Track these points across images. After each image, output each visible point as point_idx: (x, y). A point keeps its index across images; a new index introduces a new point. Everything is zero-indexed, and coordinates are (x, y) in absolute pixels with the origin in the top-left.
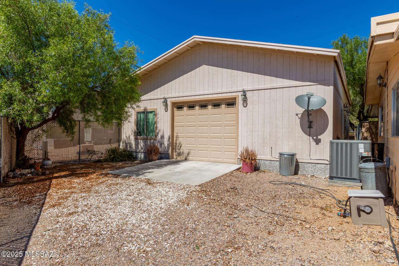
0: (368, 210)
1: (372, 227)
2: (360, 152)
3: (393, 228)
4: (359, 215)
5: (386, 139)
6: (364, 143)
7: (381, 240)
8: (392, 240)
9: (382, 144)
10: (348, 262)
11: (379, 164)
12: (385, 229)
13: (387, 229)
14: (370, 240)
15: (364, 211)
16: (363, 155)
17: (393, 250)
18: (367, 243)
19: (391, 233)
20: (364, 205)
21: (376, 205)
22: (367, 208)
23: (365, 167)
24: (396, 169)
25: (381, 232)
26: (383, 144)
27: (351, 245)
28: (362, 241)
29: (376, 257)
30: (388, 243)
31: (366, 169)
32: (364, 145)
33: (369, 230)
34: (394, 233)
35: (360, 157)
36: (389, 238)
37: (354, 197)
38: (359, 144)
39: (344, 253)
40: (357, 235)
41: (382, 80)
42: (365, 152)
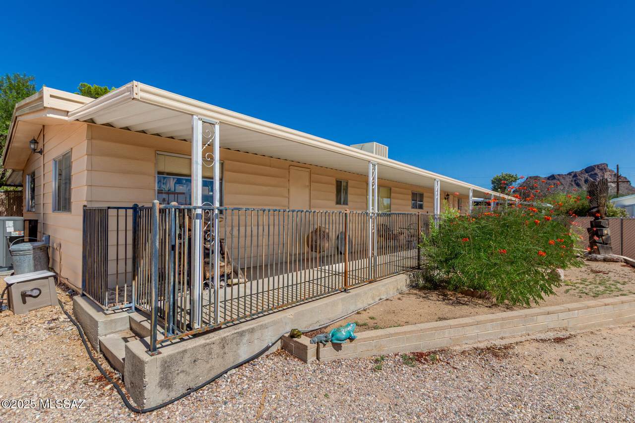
0: (35, 293)
1: (41, 310)
2: (8, 231)
3: (64, 304)
4: (24, 302)
5: (42, 215)
6: (14, 220)
7: (55, 317)
8: (66, 313)
9: (35, 220)
10: (23, 349)
11: (36, 244)
12: (56, 307)
13: (58, 307)
14: (43, 322)
15: (30, 296)
16: (12, 235)
17: (69, 320)
18: (39, 325)
19: (63, 308)
20: (31, 289)
21: (44, 286)
22: (34, 291)
23: (20, 249)
24: (60, 246)
25: (52, 311)
26: (36, 222)
27: (21, 333)
28: (33, 326)
29: (54, 332)
30: (63, 317)
31: (21, 251)
32: (14, 223)
33: (39, 314)
34: (66, 307)
35: (8, 238)
36: (63, 313)
37: (18, 283)
38: (7, 222)
39: (14, 344)
40: (25, 322)
41: (36, 144)
42: (15, 230)
